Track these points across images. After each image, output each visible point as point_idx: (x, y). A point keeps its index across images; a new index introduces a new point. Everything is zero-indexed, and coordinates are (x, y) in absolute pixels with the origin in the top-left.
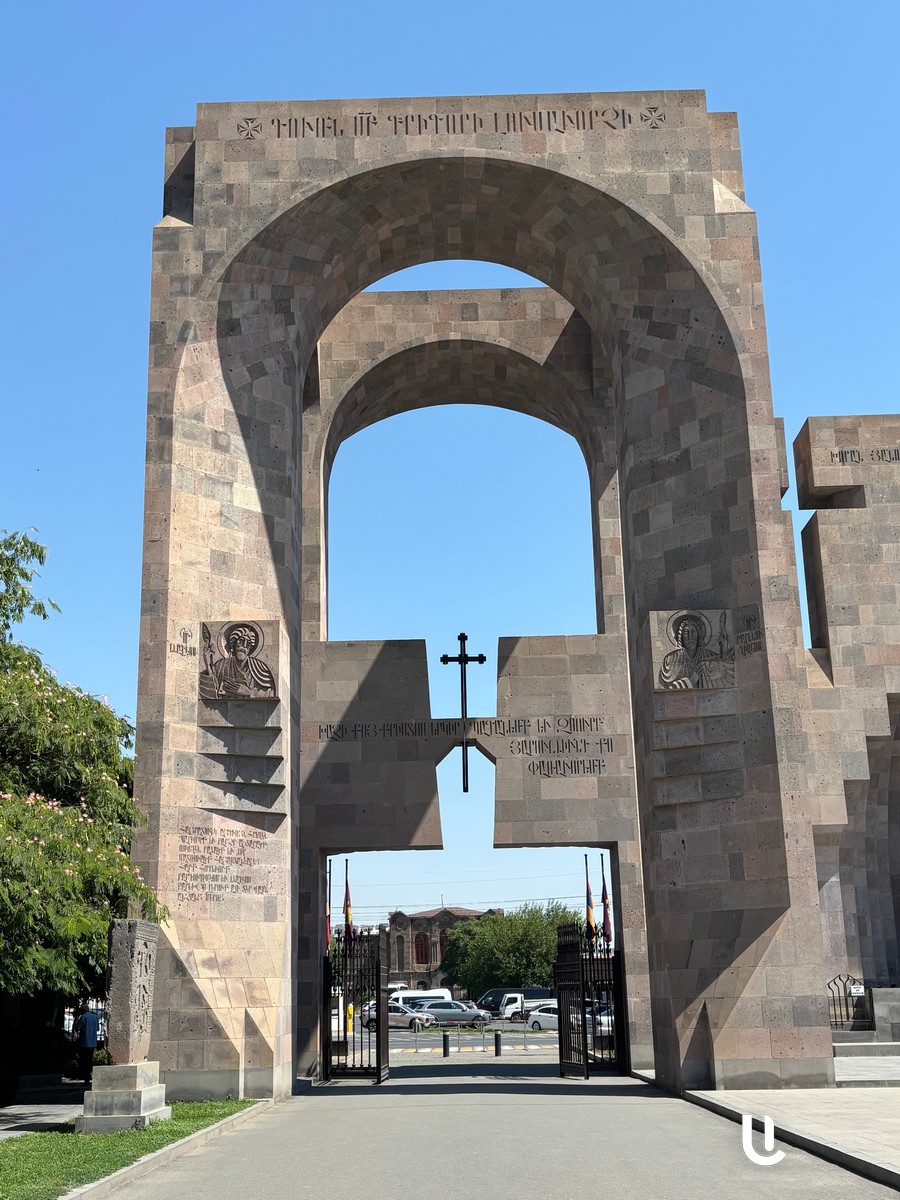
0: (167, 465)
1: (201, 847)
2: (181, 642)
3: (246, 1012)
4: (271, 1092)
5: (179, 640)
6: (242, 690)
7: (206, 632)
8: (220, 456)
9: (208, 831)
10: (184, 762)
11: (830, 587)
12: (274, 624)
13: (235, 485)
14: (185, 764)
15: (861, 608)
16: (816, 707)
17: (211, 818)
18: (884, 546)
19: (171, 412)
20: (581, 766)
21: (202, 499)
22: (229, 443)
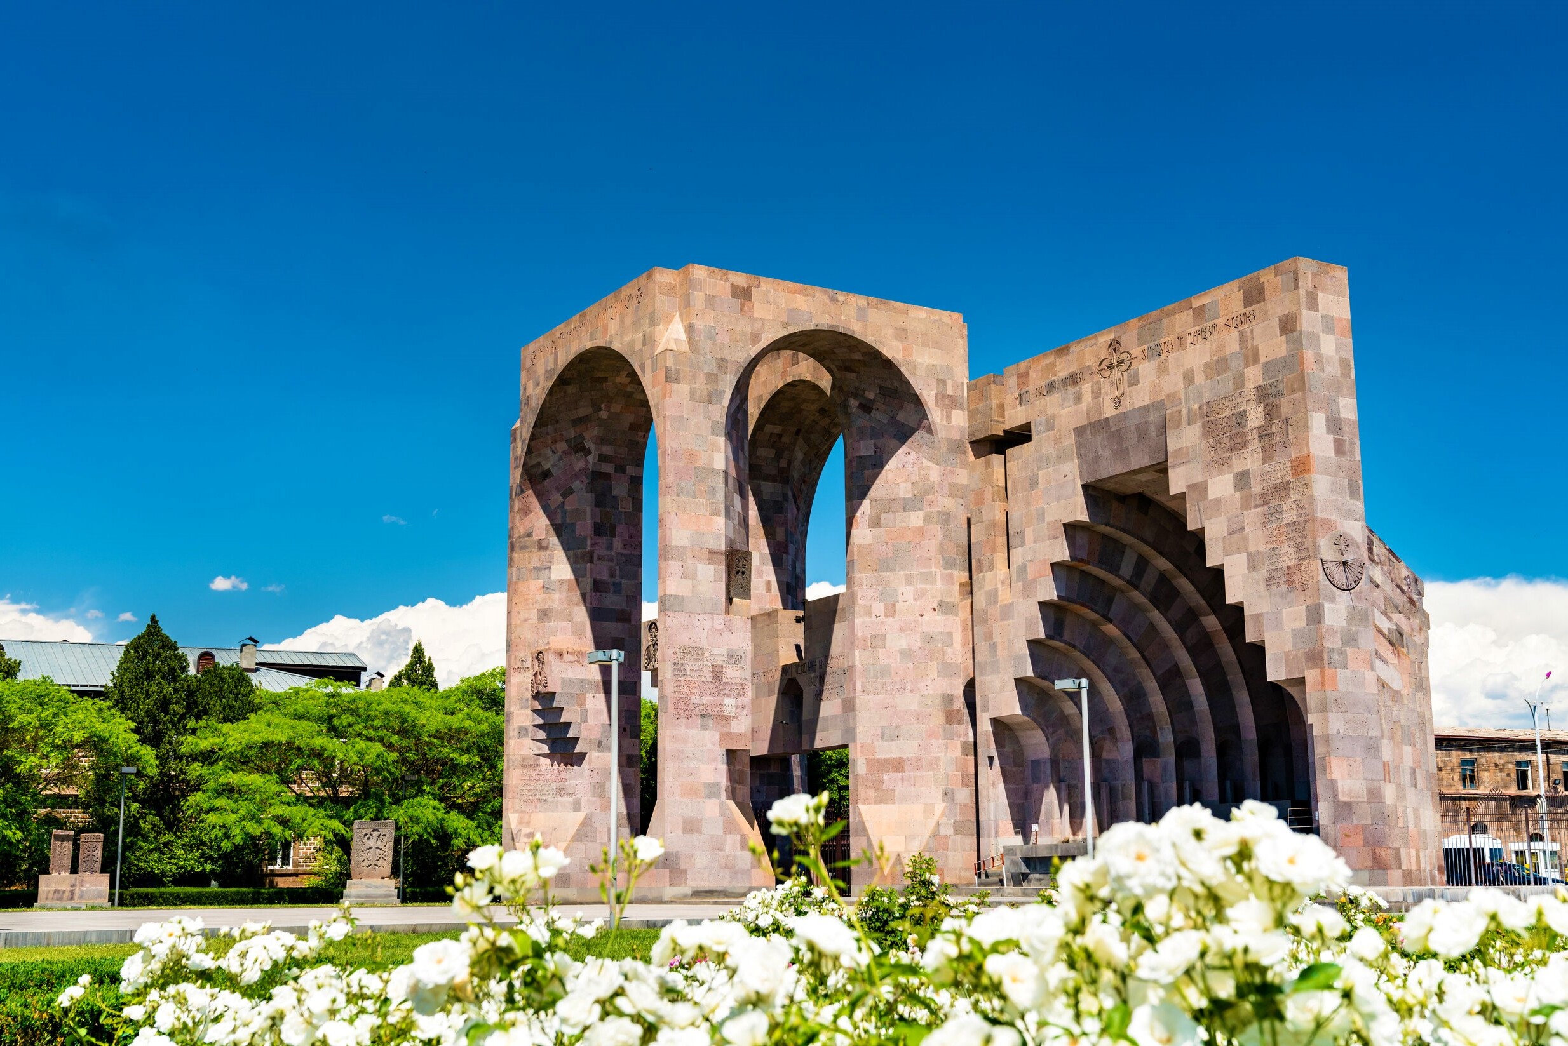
1: (534, 773)
2: (520, 666)
10: (523, 732)
11: (1011, 516)
15: (1027, 530)
17: (540, 759)
18: (1040, 473)
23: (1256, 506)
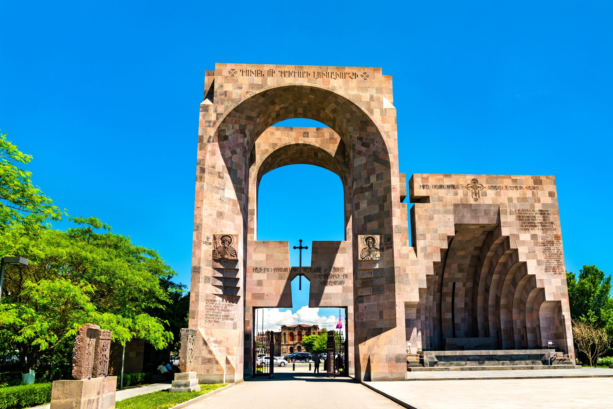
0: (203, 183)
1: (213, 306)
2: (206, 241)
3: (227, 358)
4: (234, 381)
5: (206, 240)
6: (226, 256)
7: (215, 238)
8: (220, 180)
9: (215, 301)
10: (207, 279)
11: (418, 228)
12: (237, 236)
13: (225, 190)
14: (208, 280)
15: (427, 235)
16: (412, 265)
17: (215, 297)
18: (435, 215)
19: (204, 165)
20: (337, 283)
21: (214, 194)
22: (223, 176)
23: (540, 246)
